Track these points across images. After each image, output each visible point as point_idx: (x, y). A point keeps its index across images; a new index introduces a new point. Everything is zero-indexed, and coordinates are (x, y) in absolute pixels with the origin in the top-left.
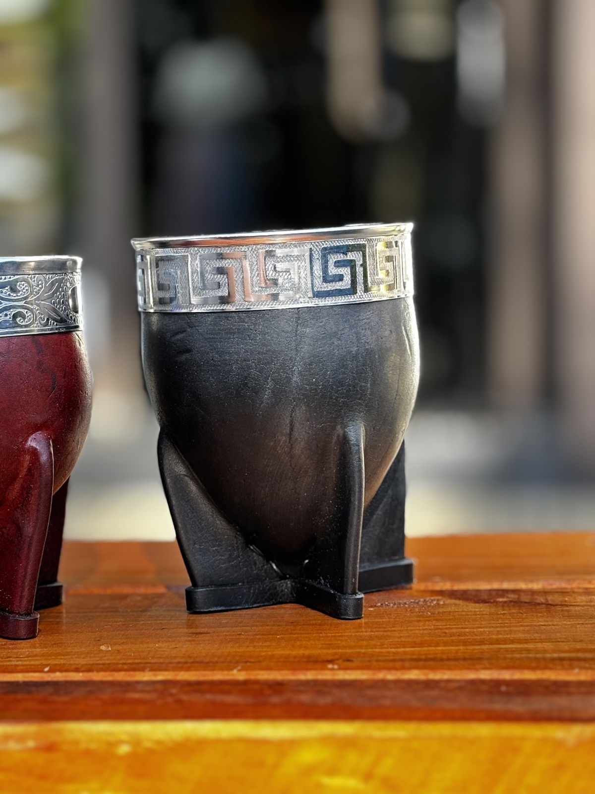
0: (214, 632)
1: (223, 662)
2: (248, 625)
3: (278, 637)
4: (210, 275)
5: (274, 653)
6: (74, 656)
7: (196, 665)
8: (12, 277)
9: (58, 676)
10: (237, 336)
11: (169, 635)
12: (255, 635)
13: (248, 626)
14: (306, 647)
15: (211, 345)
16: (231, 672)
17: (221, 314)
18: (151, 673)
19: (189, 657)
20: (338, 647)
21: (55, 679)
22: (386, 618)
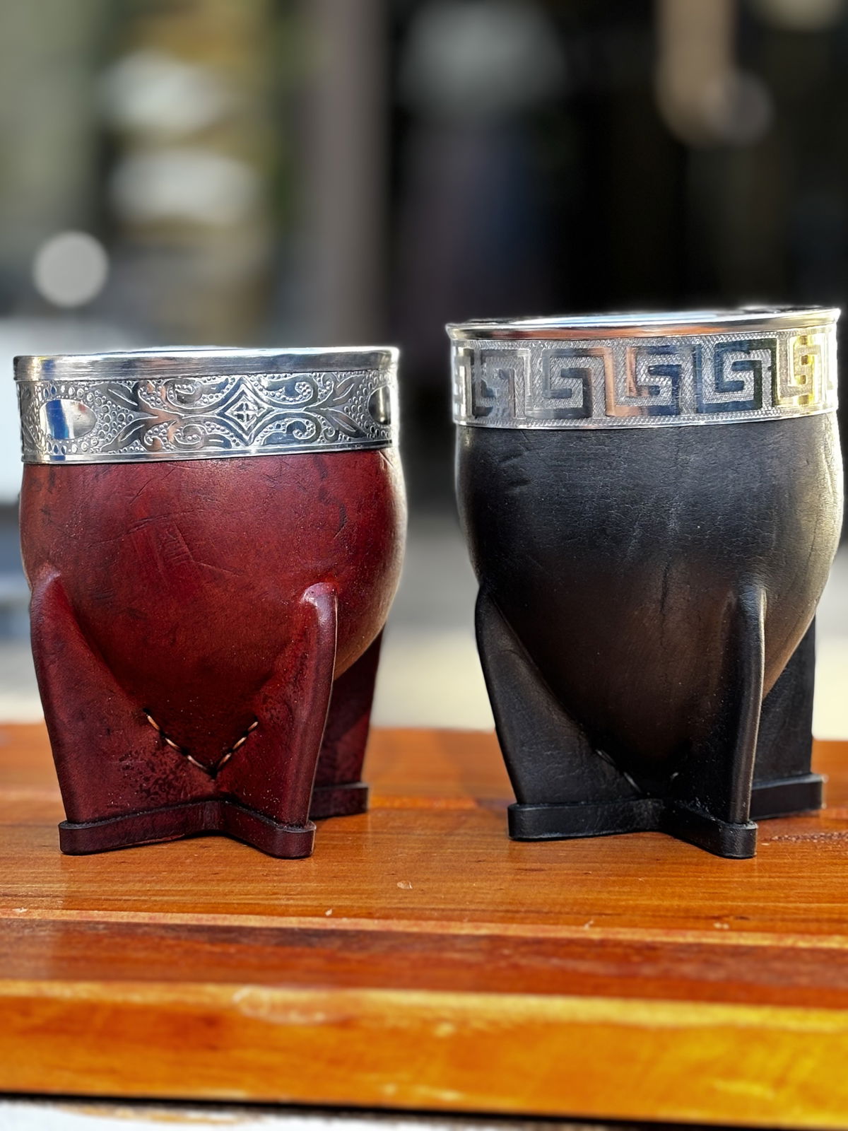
0: (550, 869)
1: (568, 913)
2: (596, 860)
3: (640, 879)
4: (558, 378)
5: (638, 902)
6: (363, 896)
7: (532, 915)
8: (288, 375)
9: (345, 923)
10: (593, 464)
11: (489, 870)
12: (608, 875)
13: (597, 862)
14: (681, 897)
15: (556, 476)
16: (581, 928)
17: (571, 433)
18: (470, 924)
19: (523, 904)
20: (726, 899)
21: (341, 927)
22: (788, 859)
